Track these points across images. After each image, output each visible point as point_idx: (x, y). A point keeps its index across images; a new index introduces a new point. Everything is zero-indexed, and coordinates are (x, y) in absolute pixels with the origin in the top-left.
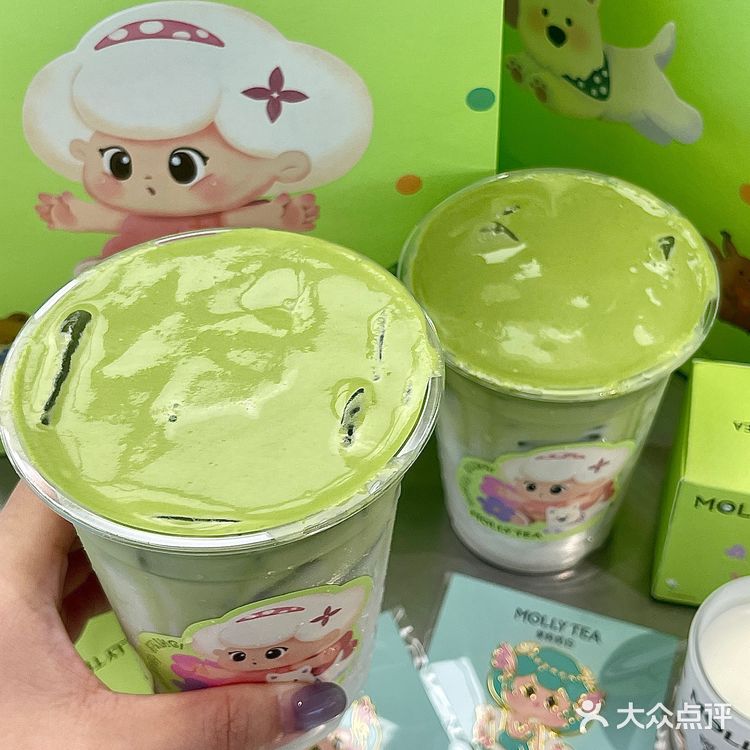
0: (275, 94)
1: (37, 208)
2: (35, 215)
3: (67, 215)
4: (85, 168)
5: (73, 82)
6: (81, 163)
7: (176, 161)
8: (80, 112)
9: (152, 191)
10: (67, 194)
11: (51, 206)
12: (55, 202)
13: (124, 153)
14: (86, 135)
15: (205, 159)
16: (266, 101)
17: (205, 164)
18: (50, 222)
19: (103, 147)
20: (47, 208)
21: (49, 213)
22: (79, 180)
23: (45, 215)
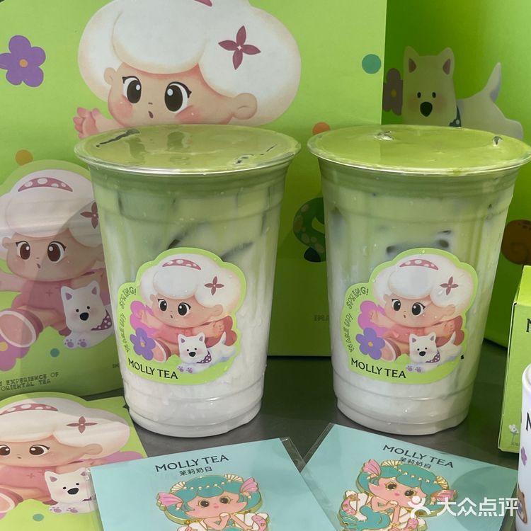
0: (239, 47)
1: (75, 119)
2: (72, 125)
3: (93, 128)
4: (111, 91)
5: (115, 23)
6: (108, 87)
7: (170, 92)
8: (115, 47)
9: (151, 115)
10: (96, 110)
11: (84, 119)
12: (87, 116)
13: (137, 82)
14: (116, 65)
15: (189, 93)
16: (233, 52)
17: (188, 97)
18: (81, 132)
19: (125, 76)
20: (81, 119)
21: (81, 125)
22: (106, 99)
23: (79, 127)
